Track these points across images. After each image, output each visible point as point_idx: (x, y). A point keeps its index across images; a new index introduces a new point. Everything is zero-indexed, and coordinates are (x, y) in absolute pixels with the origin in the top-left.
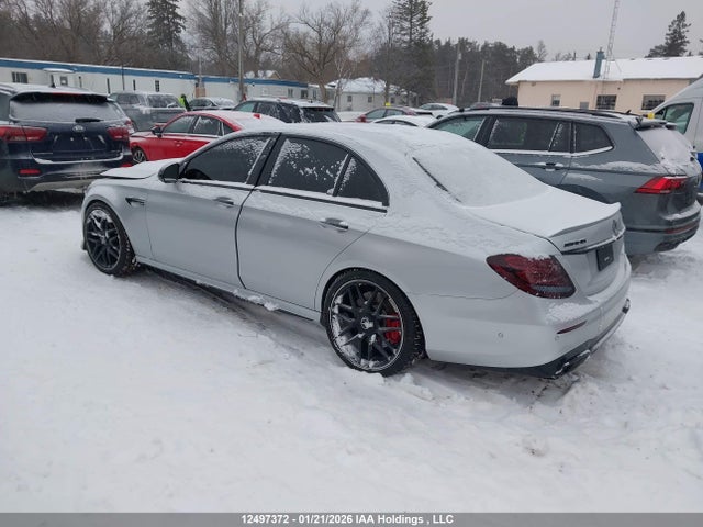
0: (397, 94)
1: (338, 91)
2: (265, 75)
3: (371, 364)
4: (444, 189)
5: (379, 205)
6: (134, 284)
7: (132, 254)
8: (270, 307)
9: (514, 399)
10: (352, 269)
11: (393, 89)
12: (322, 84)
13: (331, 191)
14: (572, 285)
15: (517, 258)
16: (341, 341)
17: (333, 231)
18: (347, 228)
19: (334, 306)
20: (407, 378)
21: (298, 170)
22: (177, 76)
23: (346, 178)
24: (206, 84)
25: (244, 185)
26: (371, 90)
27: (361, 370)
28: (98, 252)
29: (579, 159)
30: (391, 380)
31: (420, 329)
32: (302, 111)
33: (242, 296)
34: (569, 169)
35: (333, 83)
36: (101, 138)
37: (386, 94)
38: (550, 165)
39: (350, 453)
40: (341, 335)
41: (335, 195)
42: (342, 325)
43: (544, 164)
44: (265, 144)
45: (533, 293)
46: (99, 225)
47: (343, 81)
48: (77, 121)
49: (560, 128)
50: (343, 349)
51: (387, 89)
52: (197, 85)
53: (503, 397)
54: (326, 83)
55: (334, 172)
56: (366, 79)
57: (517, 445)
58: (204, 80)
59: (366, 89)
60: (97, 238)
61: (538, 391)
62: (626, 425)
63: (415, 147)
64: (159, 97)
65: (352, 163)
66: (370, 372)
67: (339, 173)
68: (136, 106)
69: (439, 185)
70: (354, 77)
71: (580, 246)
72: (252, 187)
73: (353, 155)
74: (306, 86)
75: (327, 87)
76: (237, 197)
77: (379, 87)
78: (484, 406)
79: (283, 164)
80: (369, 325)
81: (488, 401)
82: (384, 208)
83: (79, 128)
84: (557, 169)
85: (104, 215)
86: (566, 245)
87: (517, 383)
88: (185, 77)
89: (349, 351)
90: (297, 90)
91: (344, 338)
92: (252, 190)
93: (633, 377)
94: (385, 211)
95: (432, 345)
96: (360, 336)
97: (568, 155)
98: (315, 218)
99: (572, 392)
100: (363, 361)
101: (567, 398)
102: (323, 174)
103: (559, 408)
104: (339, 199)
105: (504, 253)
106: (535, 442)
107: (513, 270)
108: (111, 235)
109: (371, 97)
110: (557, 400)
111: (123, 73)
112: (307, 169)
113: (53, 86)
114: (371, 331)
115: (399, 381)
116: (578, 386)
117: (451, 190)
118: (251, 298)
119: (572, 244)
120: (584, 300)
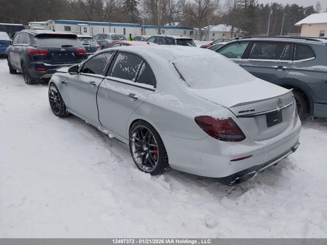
0: (237, 32)
1: (208, 31)
2: (174, 24)
3: (147, 168)
4: (184, 80)
5: (152, 87)
6: (66, 121)
7: (65, 107)
8: (111, 136)
9: (213, 194)
10: (139, 119)
11: (236, 29)
12: (200, 28)
13: (134, 79)
14: (243, 135)
15: (210, 118)
16: (136, 155)
17: (132, 100)
18: (137, 99)
19: (132, 138)
20: (162, 177)
21: (122, 68)
22: (133, 26)
23: (140, 73)
24: (146, 29)
25: (101, 76)
26: (224, 30)
27: (143, 171)
28: (53, 105)
29: (297, 64)
30: (155, 177)
31: (166, 153)
32: (176, 41)
33: (101, 130)
34: (290, 70)
35: (206, 28)
36: (73, 54)
37: (232, 32)
38: (280, 67)
39: (109, 215)
40: (135, 153)
41: (135, 81)
42: (136, 148)
43: (277, 67)
44: (111, 56)
45: (217, 138)
46: (53, 93)
47: (210, 26)
48: (62, 46)
49: (287, 47)
50: (136, 159)
51: (232, 30)
52: (142, 30)
53: (207, 192)
54: (202, 28)
55: (136, 70)
56: (222, 25)
57: (201, 220)
58: (145, 27)
59: (221, 30)
60: (53, 99)
61: (229, 191)
62: (271, 215)
63: (177, 57)
64: (116, 35)
65: (144, 65)
66: (146, 172)
67: (138, 71)
68: (106, 40)
69: (182, 77)
70: (216, 24)
71: (250, 113)
72: (104, 77)
73: (145, 61)
74: (193, 29)
75: (202, 29)
76: (97, 81)
77: (229, 29)
78: (196, 196)
79: (117, 65)
80: (145, 149)
81: (199, 193)
82: (154, 89)
83: (63, 50)
84: (284, 69)
85: (54, 89)
86: (240, 112)
87: (218, 185)
88: (137, 26)
89: (139, 161)
90: (188, 31)
91: (137, 154)
92: (104, 78)
93: (292, 188)
94: (154, 91)
95: (171, 162)
96: (143, 154)
97: (290, 62)
98: (125, 93)
99: (247, 193)
100: (144, 166)
101: (243, 197)
102: (131, 71)
103: (236, 202)
104: (137, 84)
105: (203, 115)
106: (209, 219)
107: (208, 125)
108: (57, 98)
109: (224, 34)
110: (237, 196)
111: (110, 25)
112: (126, 68)
113: (54, 31)
114: (146, 152)
115: (158, 178)
116: (252, 190)
117: (187, 81)
118: (104, 131)
119: (244, 112)
120: (252, 143)
